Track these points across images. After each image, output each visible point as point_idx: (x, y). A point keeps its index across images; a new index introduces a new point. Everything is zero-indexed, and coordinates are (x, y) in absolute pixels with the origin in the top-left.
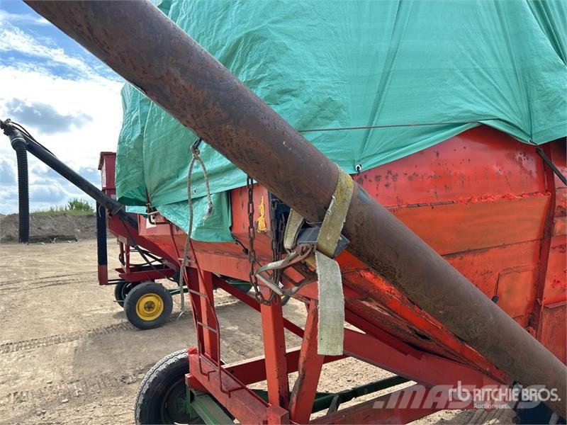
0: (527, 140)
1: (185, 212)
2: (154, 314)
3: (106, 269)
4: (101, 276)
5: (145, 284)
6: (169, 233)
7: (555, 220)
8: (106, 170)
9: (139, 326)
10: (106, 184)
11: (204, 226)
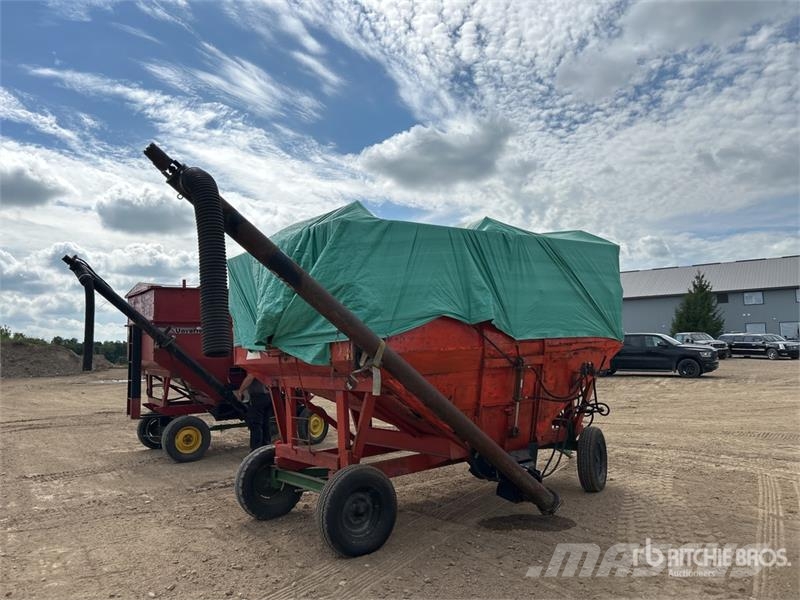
0: (468, 322)
1: (302, 350)
2: (191, 448)
3: (139, 402)
4: (133, 410)
5: (184, 417)
6: (278, 362)
7: (486, 360)
8: (155, 303)
9: (178, 458)
10: (154, 317)
11: (316, 358)
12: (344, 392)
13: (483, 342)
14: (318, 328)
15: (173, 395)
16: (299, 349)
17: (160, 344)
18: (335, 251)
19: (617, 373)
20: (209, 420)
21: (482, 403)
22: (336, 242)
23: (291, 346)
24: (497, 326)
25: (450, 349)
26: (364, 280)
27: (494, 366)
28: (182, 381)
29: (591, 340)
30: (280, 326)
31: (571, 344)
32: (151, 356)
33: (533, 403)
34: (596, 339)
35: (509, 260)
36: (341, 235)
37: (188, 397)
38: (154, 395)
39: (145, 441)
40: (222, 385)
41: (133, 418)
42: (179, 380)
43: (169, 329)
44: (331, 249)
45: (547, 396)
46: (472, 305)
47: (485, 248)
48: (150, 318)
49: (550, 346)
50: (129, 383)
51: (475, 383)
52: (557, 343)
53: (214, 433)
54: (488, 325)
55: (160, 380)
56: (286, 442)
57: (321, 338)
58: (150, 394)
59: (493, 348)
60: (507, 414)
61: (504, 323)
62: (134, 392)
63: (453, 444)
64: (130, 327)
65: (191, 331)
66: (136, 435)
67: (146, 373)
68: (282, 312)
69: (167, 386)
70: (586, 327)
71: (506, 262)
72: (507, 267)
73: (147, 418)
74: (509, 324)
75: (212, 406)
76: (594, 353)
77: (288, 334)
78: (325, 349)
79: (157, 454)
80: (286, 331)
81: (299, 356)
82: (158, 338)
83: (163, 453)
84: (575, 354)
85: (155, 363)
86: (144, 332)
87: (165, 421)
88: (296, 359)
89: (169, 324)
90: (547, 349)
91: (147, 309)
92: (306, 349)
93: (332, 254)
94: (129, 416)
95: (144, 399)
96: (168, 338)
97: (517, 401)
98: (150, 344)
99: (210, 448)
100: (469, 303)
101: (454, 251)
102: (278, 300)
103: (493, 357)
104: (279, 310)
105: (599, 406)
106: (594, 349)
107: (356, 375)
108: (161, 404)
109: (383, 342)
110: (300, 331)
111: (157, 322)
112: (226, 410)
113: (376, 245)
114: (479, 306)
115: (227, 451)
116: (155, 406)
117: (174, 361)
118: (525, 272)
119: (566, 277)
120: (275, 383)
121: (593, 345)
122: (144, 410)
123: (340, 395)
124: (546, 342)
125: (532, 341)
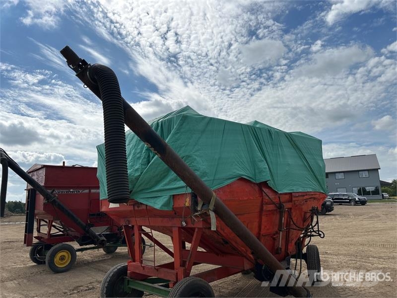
0: (254, 182)
1: (152, 201)
2: (64, 263)
3: (32, 236)
4: (28, 241)
5: (60, 244)
6: (133, 209)
7: (264, 205)
8: (46, 175)
9: (56, 270)
10: (45, 184)
11: (164, 205)
12: (179, 228)
13: (262, 194)
14: (166, 185)
15: (54, 231)
16: (150, 199)
17: (48, 199)
18: (179, 135)
19: (327, 213)
20: (76, 245)
21: (262, 233)
22: (179, 129)
23: (144, 198)
24: (269, 185)
25: (245, 199)
26: (198, 153)
27: (268, 209)
28: (61, 223)
29: (313, 193)
30: (137, 184)
31: (304, 196)
32: (42, 208)
33: (287, 232)
34: (315, 193)
35: (272, 145)
36: (182, 125)
37: (62, 232)
38: (41, 231)
39: (34, 259)
40: (85, 224)
41: (28, 246)
42: (58, 222)
43: (54, 191)
44: (176, 133)
45: (295, 227)
46: (257, 171)
47: (260, 137)
48: (42, 184)
49: (294, 197)
50: (26, 223)
51: (257, 220)
52: (297, 195)
53: (78, 253)
54: (265, 184)
55: (46, 222)
56: (134, 261)
57: (166, 192)
58: (39, 231)
59: (268, 198)
60: (274, 239)
61: (273, 183)
62: (29, 229)
63: (245, 260)
64: (29, 190)
65: (67, 192)
66: (28, 255)
67: (37, 218)
68: (140, 175)
69: (50, 226)
70: (310, 186)
71: (271, 146)
72: (272, 149)
73: (36, 245)
74: (275, 184)
75: (78, 237)
76: (314, 201)
77: (143, 190)
78: (169, 199)
79: (41, 268)
80: (140, 188)
81: (149, 204)
82: (47, 197)
83: (46, 267)
84: (306, 201)
85: (44, 212)
86: (38, 192)
87: (48, 247)
88: (147, 205)
89: (53, 188)
90: (294, 199)
91: (40, 178)
92: (156, 199)
93: (177, 136)
94: (25, 245)
95: (35, 234)
96: (53, 196)
97: (280, 231)
98: (41, 199)
99: (76, 263)
100: (255, 170)
101: (244, 138)
102: (136, 167)
103: (266, 204)
104: (137, 174)
105: (320, 233)
106: (315, 198)
107: (196, 216)
108: (46, 237)
109: (214, 194)
110: (151, 188)
111: (46, 186)
112: (87, 239)
113: (203, 131)
114: (261, 172)
115: (85, 264)
116: (42, 238)
117: (56, 210)
118: (280, 153)
119: (300, 157)
120: (127, 222)
121: (313, 196)
122: (35, 241)
123: (175, 230)
124: (293, 194)
125: (286, 194)
